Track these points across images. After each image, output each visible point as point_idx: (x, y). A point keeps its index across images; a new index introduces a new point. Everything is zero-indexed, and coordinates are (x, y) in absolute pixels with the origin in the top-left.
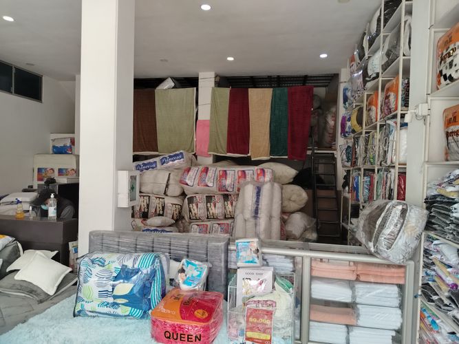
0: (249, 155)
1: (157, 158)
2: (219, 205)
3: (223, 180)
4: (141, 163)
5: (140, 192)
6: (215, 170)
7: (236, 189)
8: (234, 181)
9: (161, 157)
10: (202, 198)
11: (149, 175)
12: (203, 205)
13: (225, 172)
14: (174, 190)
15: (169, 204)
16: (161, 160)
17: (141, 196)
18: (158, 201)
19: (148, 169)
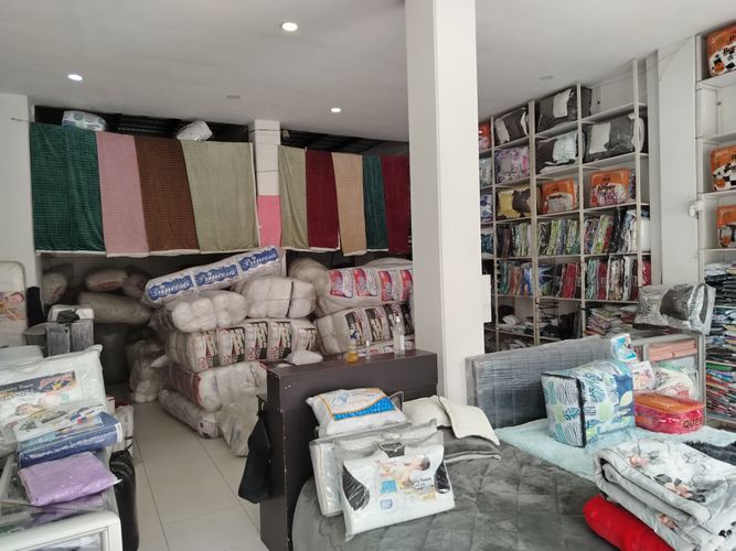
0: (338, 248)
1: (234, 261)
2: (384, 320)
3: (387, 284)
4: (206, 269)
5: (247, 317)
6: (372, 272)
7: (401, 296)
8: (398, 284)
9: (240, 257)
10: (361, 313)
11: (259, 289)
12: (365, 323)
13: (386, 273)
14: (303, 307)
15: (301, 329)
16: (242, 263)
17: (253, 323)
18: (282, 328)
19: (222, 279)
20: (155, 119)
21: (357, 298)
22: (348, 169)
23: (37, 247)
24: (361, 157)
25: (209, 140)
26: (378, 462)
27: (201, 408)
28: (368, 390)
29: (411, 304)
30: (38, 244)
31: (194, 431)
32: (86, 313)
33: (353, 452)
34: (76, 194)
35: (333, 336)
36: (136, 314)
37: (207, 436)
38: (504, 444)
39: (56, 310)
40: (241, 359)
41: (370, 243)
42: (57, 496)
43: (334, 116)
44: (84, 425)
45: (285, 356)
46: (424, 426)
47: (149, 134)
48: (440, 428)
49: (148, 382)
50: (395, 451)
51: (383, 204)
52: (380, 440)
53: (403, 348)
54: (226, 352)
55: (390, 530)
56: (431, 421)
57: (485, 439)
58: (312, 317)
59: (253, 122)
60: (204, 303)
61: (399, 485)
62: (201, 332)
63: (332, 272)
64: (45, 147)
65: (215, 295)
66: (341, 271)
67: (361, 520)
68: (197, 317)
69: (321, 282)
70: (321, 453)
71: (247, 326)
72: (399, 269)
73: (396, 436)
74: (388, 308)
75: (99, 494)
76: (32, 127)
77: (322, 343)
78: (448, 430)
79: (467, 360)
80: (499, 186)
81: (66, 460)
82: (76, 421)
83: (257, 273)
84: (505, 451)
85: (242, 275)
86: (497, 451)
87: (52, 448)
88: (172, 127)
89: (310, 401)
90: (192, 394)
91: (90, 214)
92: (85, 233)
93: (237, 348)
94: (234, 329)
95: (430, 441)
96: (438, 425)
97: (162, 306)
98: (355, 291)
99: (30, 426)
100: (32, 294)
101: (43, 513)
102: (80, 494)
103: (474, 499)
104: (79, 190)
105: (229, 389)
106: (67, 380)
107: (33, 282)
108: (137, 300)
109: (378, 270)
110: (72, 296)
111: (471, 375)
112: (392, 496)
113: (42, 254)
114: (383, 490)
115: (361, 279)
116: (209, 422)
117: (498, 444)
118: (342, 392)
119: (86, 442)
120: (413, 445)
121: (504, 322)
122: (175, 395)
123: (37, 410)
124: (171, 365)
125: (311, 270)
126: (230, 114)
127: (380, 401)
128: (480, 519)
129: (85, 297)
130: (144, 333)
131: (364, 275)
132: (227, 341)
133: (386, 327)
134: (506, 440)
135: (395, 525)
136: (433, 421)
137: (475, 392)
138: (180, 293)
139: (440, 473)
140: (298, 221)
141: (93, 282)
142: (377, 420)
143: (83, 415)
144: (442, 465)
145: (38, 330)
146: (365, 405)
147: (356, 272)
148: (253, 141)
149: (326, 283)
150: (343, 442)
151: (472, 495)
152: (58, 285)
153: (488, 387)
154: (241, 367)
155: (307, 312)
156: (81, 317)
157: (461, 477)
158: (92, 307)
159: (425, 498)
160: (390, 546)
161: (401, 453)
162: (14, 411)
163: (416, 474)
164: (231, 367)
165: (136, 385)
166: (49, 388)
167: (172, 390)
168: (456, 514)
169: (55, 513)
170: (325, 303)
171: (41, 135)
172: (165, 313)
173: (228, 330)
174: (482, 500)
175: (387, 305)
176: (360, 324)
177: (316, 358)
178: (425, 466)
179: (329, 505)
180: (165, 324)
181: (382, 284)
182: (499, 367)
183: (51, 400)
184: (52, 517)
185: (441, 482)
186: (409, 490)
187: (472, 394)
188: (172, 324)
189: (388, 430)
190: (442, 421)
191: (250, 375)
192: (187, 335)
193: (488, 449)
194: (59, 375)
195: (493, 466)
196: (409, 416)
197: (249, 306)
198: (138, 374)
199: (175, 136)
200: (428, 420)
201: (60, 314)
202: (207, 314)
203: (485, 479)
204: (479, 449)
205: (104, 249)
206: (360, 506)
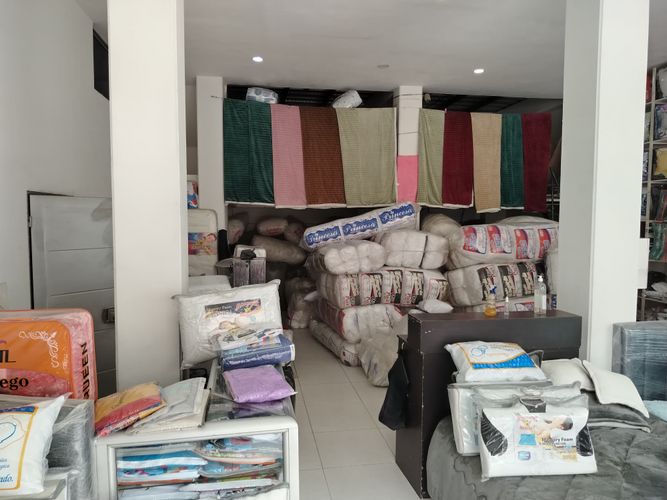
0: (472, 205)
1: (375, 214)
2: (517, 278)
3: (523, 242)
4: (351, 221)
5: (385, 265)
6: (508, 230)
7: (537, 255)
8: (535, 243)
9: (380, 212)
10: (494, 269)
11: (397, 240)
12: (497, 279)
13: (522, 231)
14: (436, 259)
15: (433, 279)
16: (381, 217)
17: (389, 271)
18: (415, 277)
19: (364, 230)
20: (314, 91)
21: (490, 255)
22: (487, 129)
23: (226, 199)
24: (500, 116)
25: (360, 107)
26: (518, 414)
27: (344, 339)
28: (507, 344)
29: (548, 263)
30: (228, 195)
31: (338, 358)
32: (261, 253)
33: (492, 401)
34: (255, 156)
35: (464, 289)
36: (293, 256)
37: (347, 364)
38: (654, 418)
39: (240, 249)
40: (378, 301)
41: (505, 201)
42: (252, 397)
43: (477, 77)
44: (267, 343)
45: (417, 303)
46: (567, 387)
47: (310, 104)
48: (583, 391)
49: (301, 312)
50: (537, 406)
51: (522, 162)
52: (520, 394)
53: (544, 307)
54: (366, 294)
55: (526, 481)
56: (575, 384)
57: (632, 409)
58: (443, 270)
59: (398, 89)
60: (350, 251)
61: (538, 440)
62: (347, 275)
63: (467, 228)
64: (233, 118)
65: (358, 244)
66: (476, 227)
67: (497, 466)
68: (344, 262)
69: (455, 237)
70: (459, 397)
71: (385, 273)
72: (536, 228)
73: (536, 393)
74: (522, 267)
75: (280, 401)
76: (225, 103)
77: (452, 294)
78: (593, 394)
79: (615, 327)
80: (657, 142)
81: (256, 369)
82: (261, 339)
83: (395, 226)
84: (655, 425)
85: (381, 227)
86: (647, 424)
87: (245, 358)
88: (328, 97)
89: (449, 347)
90: (336, 326)
91: (264, 173)
92: (261, 188)
93: (375, 292)
94: (373, 274)
95: (574, 402)
96: (582, 387)
97: (316, 251)
98: (489, 248)
99: (230, 339)
100: (222, 235)
101: (241, 409)
102: (267, 399)
103: (619, 468)
104: (257, 153)
105: (368, 326)
106: (255, 306)
107: (222, 226)
108: (296, 245)
109: (513, 228)
110: (247, 238)
111: (618, 342)
112: (530, 449)
113: (230, 205)
114: (521, 442)
115: (496, 236)
116: (350, 351)
117: (647, 416)
118: (480, 344)
119: (268, 357)
120: (556, 404)
121: (653, 289)
122: (322, 326)
123: (234, 327)
124: (320, 300)
125: (445, 225)
126: (378, 82)
127: (520, 357)
128: (626, 489)
129: (257, 240)
130: (298, 271)
131: (499, 233)
132: (367, 284)
133: (519, 285)
134: (656, 414)
135: (531, 477)
136: (576, 384)
137: (622, 359)
138: (330, 241)
139: (583, 437)
140: (433, 178)
141: (264, 228)
142: (517, 374)
143: (267, 334)
144: (585, 428)
145: (225, 264)
146: (503, 358)
147: (491, 229)
148: (397, 106)
149: (460, 239)
150: (482, 391)
151: (616, 464)
152: (238, 229)
153: (638, 356)
154: (378, 308)
155: (439, 264)
156: (258, 256)
157: (603, 443)
158: (264, 248)
159: (565, 457)
160: (527, 495)
161: (542, 409)
162: (218, 326)
163: (557, 433)
164: (370, 307)
165: (292, 314)
166: (242, 310)
167: (320, 321)
168: (599, 479)
169: (249, 410)
170: (457, 257)
171: (231, 109)
172: (318, 256)
173: (369, 274)
174: (629, 471)
175: (521, 263)
176: (492, 280)
177: (446, 308)
178: (568, 426)
179: (466, 446)
180: (318, 266)
181: (518, 242)
182: (652, 337)
183: (244, 320)
184: (247, 414)
185: (584, 445)
186: (547, 447)
187: (619, 362)
188: (324, 266)
189: (528, 386)
190: (585, 385)
191: (386, 316)
192: (335, 276)
193: (635, 420)
194: (249, 301)
195: (641, 438)
196: (548, 375)
197: (387, 255)
198: (294, 305)
199: (330, 105)
200: (571, 382)
201: (243, 252)
202: (351, 259)
203: (631, 450)
204: (625, 419)
205: (273, 202)
206: (497, 452)
